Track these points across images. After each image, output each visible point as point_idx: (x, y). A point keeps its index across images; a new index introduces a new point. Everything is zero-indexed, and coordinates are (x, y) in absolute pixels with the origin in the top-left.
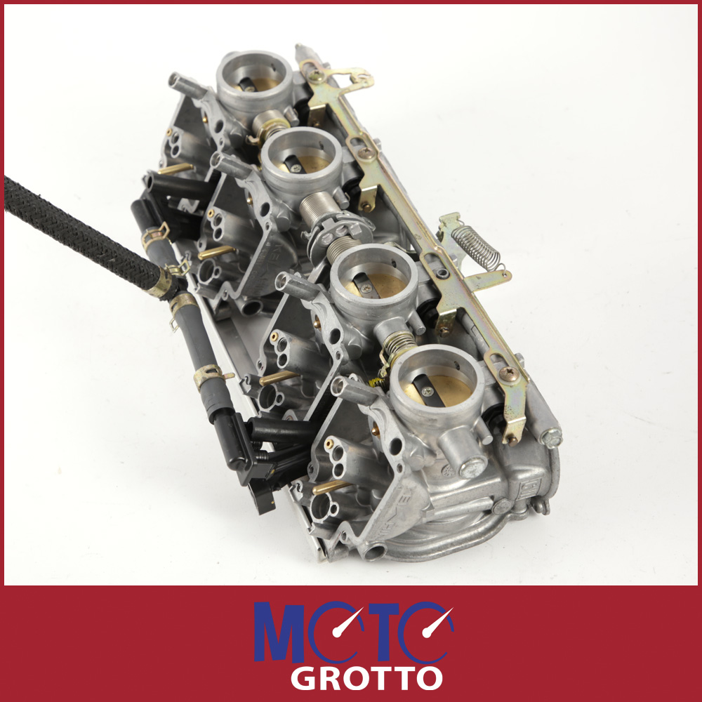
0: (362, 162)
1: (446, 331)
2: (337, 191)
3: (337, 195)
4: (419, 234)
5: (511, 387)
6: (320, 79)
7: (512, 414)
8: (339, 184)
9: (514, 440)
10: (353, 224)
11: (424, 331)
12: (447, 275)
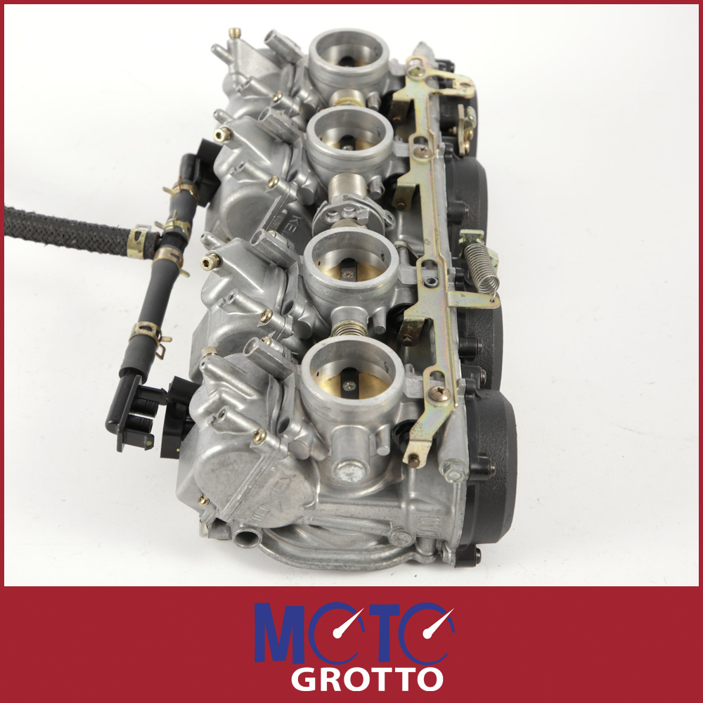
0: (414, 159)
1: (409, 340)
2: (376, 179)
3: (374, 183)
4: (429, 240)
5: (435, 406)
6: (420, 75)
7: (420, 433)
8: (382, 173)
9: (416, 461)
10: (362, 208)
11: (383, 331)
12: (435, 285)
